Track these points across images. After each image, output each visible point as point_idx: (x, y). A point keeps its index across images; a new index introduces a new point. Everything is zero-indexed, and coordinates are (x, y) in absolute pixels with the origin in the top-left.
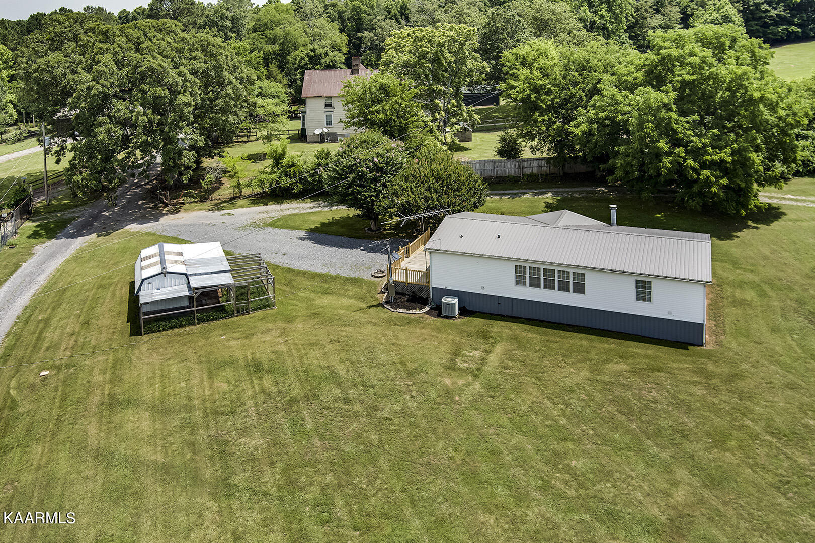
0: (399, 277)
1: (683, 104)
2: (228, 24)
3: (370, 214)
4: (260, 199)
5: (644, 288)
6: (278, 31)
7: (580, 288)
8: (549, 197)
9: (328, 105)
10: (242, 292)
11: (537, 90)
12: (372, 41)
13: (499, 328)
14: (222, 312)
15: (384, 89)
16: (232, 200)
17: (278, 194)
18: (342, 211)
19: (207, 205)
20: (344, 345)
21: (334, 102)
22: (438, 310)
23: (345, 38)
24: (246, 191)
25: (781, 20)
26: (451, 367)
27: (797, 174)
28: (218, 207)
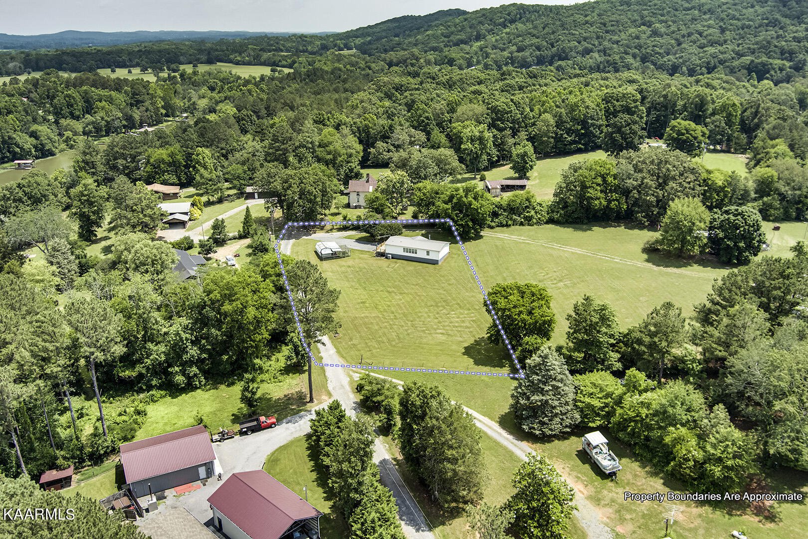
0: (379, 250)
1: (453, 208)
2: (310, 146)
3: (372, 236)
4: (340, 230)
5: (428, 253)
6: (331, 147)
7: (416, 253)
8: (423, 232)
9: (358, 195)
10: (344, 253)
11: (422, 200)
12: (375, 154)
13: (399, 261)
14: (339, 257)
15: (377, 198)
16: (331, 230)
17: (345, 228)
18: (364, 234)
19: (324, 231)
20: (367, 263)
21: (360, 194)
22: (387, 258)
23: (362, 148)
24: (335, 227)
25: (574, 142)
26: (388, 267)
27: (498, 226)
28: (327, 232)
